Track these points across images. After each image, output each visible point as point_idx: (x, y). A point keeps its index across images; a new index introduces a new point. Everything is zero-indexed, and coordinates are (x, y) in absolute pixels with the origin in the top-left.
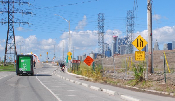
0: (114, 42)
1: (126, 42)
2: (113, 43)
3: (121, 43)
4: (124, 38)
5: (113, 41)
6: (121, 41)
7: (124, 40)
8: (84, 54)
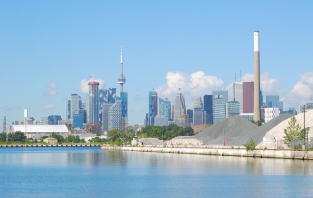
0: (91, 95)
1: (113, 96)
2: (90, 97)
3: (105, 99)
4: (110, 89)
5: (90, 93)
6: (104, 95)
7: (111, 92)
8: (31, 118)
